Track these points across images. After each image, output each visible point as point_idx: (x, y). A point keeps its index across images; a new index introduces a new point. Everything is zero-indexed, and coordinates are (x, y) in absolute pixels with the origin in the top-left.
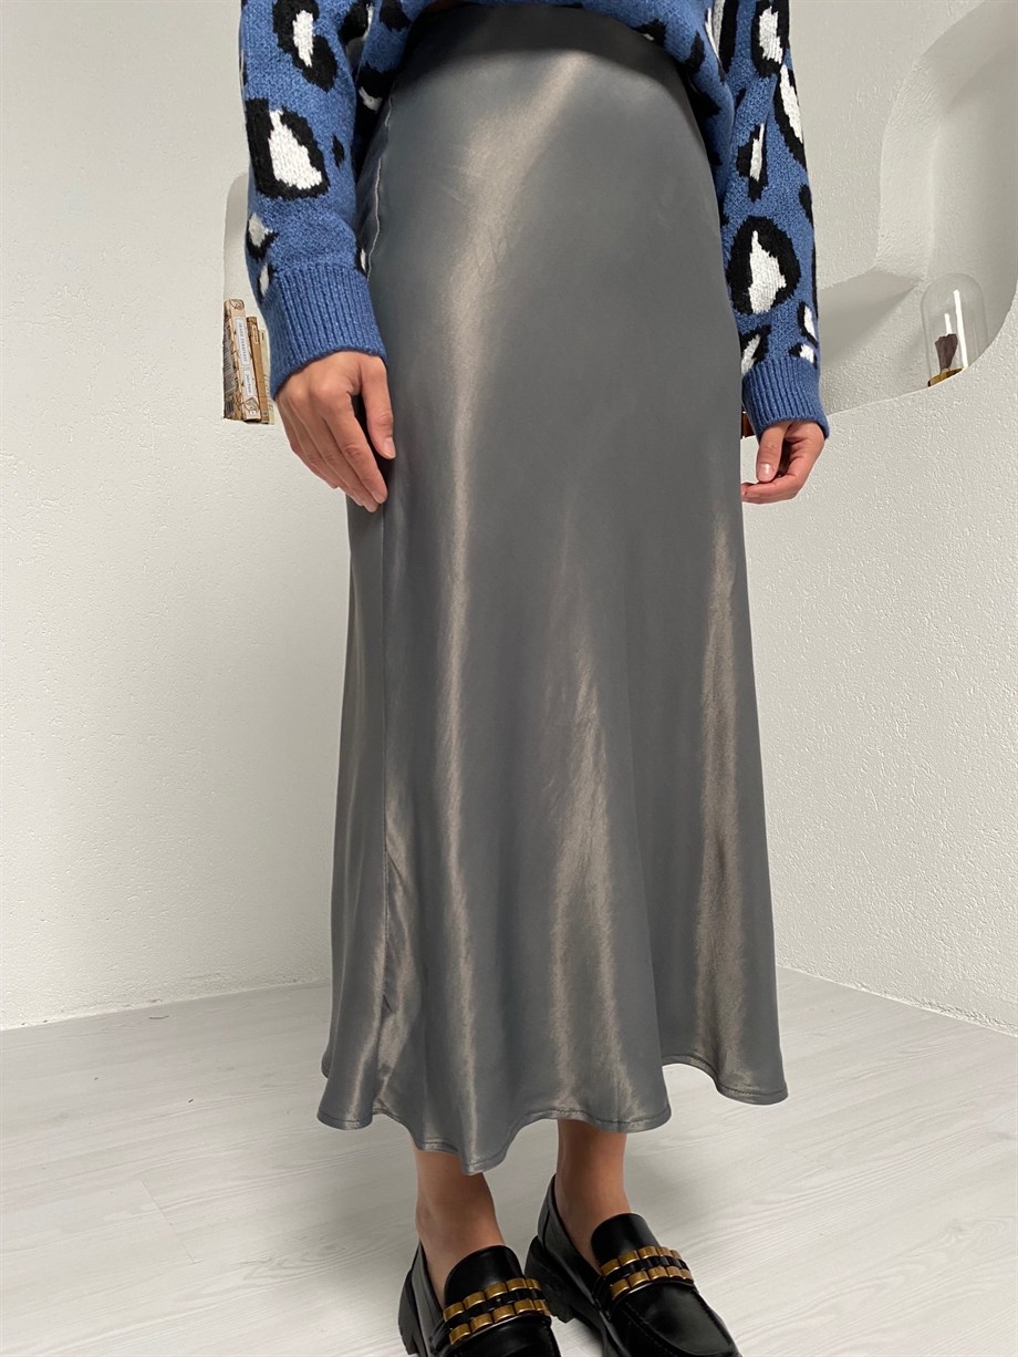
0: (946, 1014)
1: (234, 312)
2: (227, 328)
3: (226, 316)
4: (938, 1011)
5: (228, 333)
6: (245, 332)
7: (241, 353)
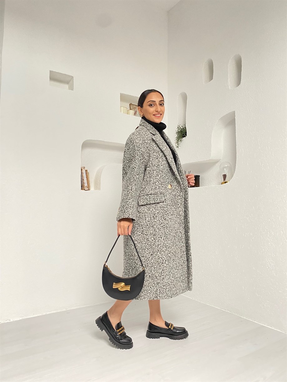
0: (226, 311)
1: (83, 169)
2: (82, 172)
3: (81, 170)
5: (82, 173)
6: (85, 173)
7: (84, 177)
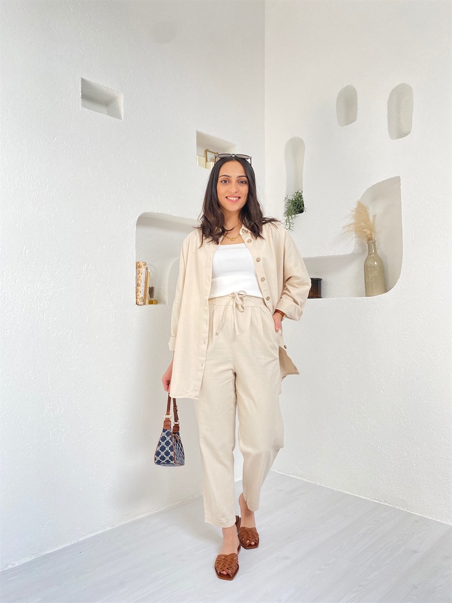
0: (381, 503)
1: (143, 266)
2: (137, 272)
4: (378, 502)
6: (145, 273)
7: (142, 281)
